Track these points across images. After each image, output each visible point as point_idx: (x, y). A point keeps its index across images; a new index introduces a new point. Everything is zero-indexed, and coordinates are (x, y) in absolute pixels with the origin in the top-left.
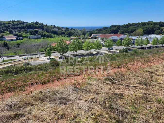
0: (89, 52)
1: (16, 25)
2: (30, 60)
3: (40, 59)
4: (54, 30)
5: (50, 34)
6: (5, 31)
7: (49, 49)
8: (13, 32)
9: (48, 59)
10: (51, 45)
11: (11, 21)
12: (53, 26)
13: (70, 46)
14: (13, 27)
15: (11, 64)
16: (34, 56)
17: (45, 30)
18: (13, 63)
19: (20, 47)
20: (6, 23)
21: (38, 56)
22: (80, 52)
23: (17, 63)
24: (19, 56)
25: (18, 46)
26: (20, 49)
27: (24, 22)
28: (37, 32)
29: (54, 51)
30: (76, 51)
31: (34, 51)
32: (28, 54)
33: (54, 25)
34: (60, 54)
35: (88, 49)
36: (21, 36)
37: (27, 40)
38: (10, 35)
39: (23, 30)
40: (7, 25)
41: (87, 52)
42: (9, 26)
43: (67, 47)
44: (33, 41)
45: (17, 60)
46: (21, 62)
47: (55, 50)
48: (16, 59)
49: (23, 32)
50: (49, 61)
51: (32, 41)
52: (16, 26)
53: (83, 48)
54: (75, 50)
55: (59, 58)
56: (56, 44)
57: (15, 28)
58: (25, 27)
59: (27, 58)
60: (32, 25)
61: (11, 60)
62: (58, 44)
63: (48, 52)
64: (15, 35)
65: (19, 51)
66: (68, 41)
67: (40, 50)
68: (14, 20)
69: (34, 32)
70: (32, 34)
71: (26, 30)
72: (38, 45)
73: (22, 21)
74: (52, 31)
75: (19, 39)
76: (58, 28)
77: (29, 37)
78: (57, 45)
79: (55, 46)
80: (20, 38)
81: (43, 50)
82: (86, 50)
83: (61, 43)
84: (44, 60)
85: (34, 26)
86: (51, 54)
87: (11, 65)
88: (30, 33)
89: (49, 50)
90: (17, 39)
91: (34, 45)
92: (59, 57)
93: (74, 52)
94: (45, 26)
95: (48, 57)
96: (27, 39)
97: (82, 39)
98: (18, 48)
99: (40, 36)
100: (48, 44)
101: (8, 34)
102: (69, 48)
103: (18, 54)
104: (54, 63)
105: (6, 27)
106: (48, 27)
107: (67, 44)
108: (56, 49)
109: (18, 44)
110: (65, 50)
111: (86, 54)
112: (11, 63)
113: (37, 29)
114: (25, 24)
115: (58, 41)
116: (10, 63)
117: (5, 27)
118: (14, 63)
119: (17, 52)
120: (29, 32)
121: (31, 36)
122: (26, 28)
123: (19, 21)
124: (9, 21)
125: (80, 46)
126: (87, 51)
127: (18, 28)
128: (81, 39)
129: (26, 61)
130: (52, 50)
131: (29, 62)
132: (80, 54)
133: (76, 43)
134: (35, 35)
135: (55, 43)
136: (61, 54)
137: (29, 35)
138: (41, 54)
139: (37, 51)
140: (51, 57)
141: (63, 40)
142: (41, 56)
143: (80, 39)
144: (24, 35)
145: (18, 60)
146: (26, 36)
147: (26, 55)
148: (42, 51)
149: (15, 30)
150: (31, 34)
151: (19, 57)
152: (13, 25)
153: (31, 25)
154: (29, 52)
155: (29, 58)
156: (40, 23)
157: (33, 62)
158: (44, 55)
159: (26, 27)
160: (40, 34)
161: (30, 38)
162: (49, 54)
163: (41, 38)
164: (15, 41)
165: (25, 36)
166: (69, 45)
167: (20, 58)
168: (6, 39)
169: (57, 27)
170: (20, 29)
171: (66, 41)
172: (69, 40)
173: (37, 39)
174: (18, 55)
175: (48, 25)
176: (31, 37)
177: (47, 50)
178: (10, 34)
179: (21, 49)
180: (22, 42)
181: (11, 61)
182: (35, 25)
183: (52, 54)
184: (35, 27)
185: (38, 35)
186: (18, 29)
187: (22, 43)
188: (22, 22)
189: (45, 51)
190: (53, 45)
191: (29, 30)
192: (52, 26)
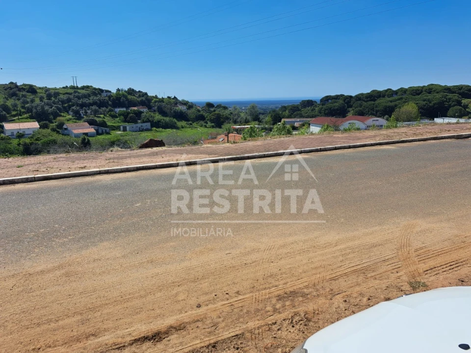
1: (85, 96)
4: (177, 108)
5: (172, 119)
6: (62, 114)
8: (82, 115)
11: (67, 87)
12: (173, 99)
14: (80, 102)
17: (155, 111)
20: (61, 93)
27: (101, 91)
28: (138, 114)
33: (175, 97)
36: (103, 124)
37: (119, 136)
38: (75, 122)
39: (104, 109)
40: (64, 97)
42: (69, 100)
49: (105, 116)
52: (86, 100)
57: (82, 106)
58: (108, 103)
60: (123, 95)
64: (92, 123)
68: (75, 85)
69: (131, 115)
70: (128, 119)
71: (110, 111)
74: (175, 112)
75: (100, 131)
76: (185, 103)
77: (122, 127)
80: (104, 131)
85: (127, 99)
88: (122, 117)
94: (155, 99)
96: (120, 132)
99: (148, 125)
101: (70, 119)
105: (63, 102)
106: (162, 100)
113: (136, 108)
114: (104, 94)
117: (60, 102)
120: (120, 115)
121: (128, 126)
122: (109, 105)
123: (88, 87)
124: (64, 88)
127: (92, 104)
134: (136, 122)
137: (120, 121)
144: (110, 122)
146: (114, 125)
149: (85, 110)
150: (125, 121)
152: (79, 98)
153: (120, 98)
156: (139, 91)
159: (110, 103)
160: (148, 121)
161: (125, 129)
163: (151, 130)
164: (93, 137)
165: (112, 124)
168: (72, 132)
169: (183, 100)
170: (97, 108)
173: (141, 131)
175: (160, 97)
176: (128, 128)
178: (74, 120)
182: (129, 97)
184: (131, 101)
185: (144, 122)
186: (94, 107)
188: (95, 89)
191: (118, 110)
192: (169, 97)
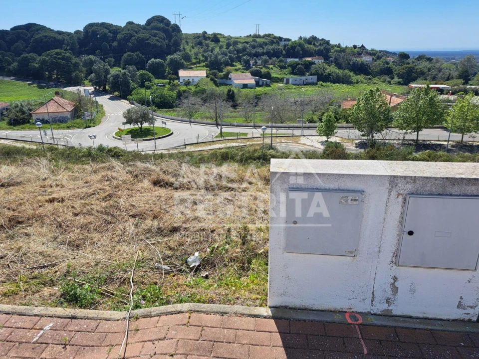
0: (467, 138)
1: (261, 46)
2: (278, 140)
3: (303, 140)
4: (358, 59)
5: (346, 71)
6: (234, 63)
7: (330, 117)
8: (251, 65)
9: (322, 143)
10: (340, 106)
11: (250, 35)
12: (359, 48)
13: (398, 112)
14: (254, 51)
15: (236, 142)
16: (289, 131)
17: (332, 62)
18: (238, 142)
19: (260, 104)
20: (240, 42)
21: (297, 132)
22: (429, 135)
23: (248, 143)
24: (255, 127)
25: (257, 103)
26: (259, 111)
27: (280, 39)
28: (308, 66)
29: (345, 124)
30: (418, 129)
31: (291, 120)
32: (274, 125)
33: (363, 46)
34: (359, 133)
35: (462, 130)
36: (268, 76)
37: (280, 89)
38: (243, 72)
39: (275, 59)
40: (240, 46)
41: (457, 137)
42: (244, 49)
43: (388, 113)
44: (295, 91)
45: (248, 136)
46: (257, 141)
47: (347, 122)
48: (246, 134)
49: (274, 67)
50: (322, 147)
51: (292, 90)
52: (260, 50)
53: (445, 125)
54: (414, 125)
55: (354, 145)
56: (355, 103)
57: (257, 55)
58: (282, 51)
59: (272, 134)
60: (300, 45)
61: (237, 134)
62: (362, 103)
63: (326, 125)
64: (254, 74)
65: (258, 114)
66: (397, 96)
67: (306, 117)
68: (257, 34)
69: (300, 66)
70: (296, 70)
71: (281, 61)
72: (304, 104)
73: (277, 35)
74: (354, 64)
75: (261, 83)
76: (372, 53)
77: (285, 80)
78: (358, 104)
79: (350, 109)
80: (265, 83)
81: (316, 118)
82: (456, 132)
83: (371, 101)
84: (312, 146)
85: (303, 49)
86: (333, 131)
87: (234, 144)
88: (290, 69)
89: (329, 120)
90: (258, 85)
91: (294, 102)
92: (357, 141)
93: (409, 131)
94: (336, 48)
95: (324, 138)
96: (282, 85)
97: (453, 94)
98: (255, 107)
99: (314, 78)
100: (332, 102)
101: (239, 69)
102: (391, 118)
103: (254, 123)
104: (334, 154)
105: (238, 51)
106: (343, 50)
107: (392, 105)
108: (350, 116)
109: (258, 97)
110: (379, 124)
111: (453, 146)
112: (235, 141)
113: (309, 59)
114: (283, 43)
115: (362, 95)
116: (233, 141)
117: (235, 52)
118: (241, 143)
119: (251, 116)
120: (289, 66)
121: (292, 78)
122: (283, 55)
123: (269, 35)
124: (247, 36)
125: (436, 114)
126: (460, 135)
127: (263, 54)
128: (447, 94)
129: (268, 141)
130: (340, 121)
131: (273, 144)
132: (428, 142)
133: (421, 102)
134: (303, 74)
135: (353, 99)
136: (363, 135)
137: (286, 73)
138: (309, 128)
139: (299, 118)
140: (333, 139)
141: (378, 90)
142: (306, 132)
143: (445, 92)
144: (275, 73)
145: (252, 136)
146: (279, 76)
147: (270, 127)
148: (311, 121)
149: (255, 60)
150: (293, 73)
151: (254, 130)
152: (254, 47)
153: (295, 47)
154: (278, 119)
155: (276, 134)
156: (323, 39)
157: (283, 145)
158: (314, 132)
159: (284, 52)
160: (316, 73)
161: (287, 83)
162: (329, 130)
163: (316, 84)
164: (253, 88)
165: (277, 76)
166: (398, 109)
167: (257, 132)
168: (233, 82)
169: (372, 50)
170: (267, 58)
171: (388, 97)
172: (403, 94)
173: (305, 85)
174: (252, 124)
175: (343, 46)
176: (290, 81)
177: (324, 119)
178: (243, 70)
179: (263, 110)
180: (268, 92)
181: (236, 137)
182: (306, 46)
183: (335, 131)
184: (307, 51)
185: (311, 75)
186: (265, 57)
187: (266, 94)
188: (275, 37)
189: (320, 120)
190: (347, 105)
191: (289, 60)
192: (355, 47)
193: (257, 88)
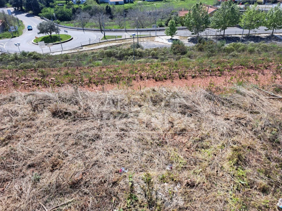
0: (252, 32)
2: (142, 40)
3: (157, 39)
7: (173, 23)
9: (169, 40)
10: (177, 15)
13: (213, 17)
15: (115, 43)
16: (147, 34)
18: (117, 42)
19: (128, 16)
21: (153, 34)
22: (231, 31)
23: (123, 43)
24: (126, 31)
25: (126, 15)
26: (128, 20)
29: (181, 27)
30: (224, 28)
31: (148, 25)
32: (138, 29)
34: (191, 33)
35: (250, 27)
37: (139, 4)
41: (246, 32)
43: (207, 19)
44: (149, 5)
45: (123, 38)
46: (129, 41)
47: (183, 25)
48: (121, 37)
50: (171, 43)
51: (147, 5)
53: (239, 24)
54: (222, 26)
55: (188, 41)
56: (188, 12)
59: (138, 36)
61: (115, 37)
62: (191, 12)
63: (171, 28)
65: (127, 22)
66: (211, 7)
67: (158, 23)
72: (156, 14)
75: (127, 1)
78: (190, 14)
79: (184, 17)
81: (163, 24)
82: (246, 29)
83: (197, 12)
84: (163, 43)
86: (175, 32)
87: (114, 44)
89: (172, 25)
90: (125, 2)
91: (149, 13)
92: (189, 38)
93: (220, 29)
95: (170, 37)
96: (141, 2)
97: (242, 4)
98: (125, 17)
100: (173, 13)
102: (210, 22)
103: (125, 28)
104: (178, 49)
107: (209, 13)
108: (185, 22)
109: (126, 11)
110: (202, 26)
111: (244, 38)
112: (115, 41)
115: (192, 8)
116: (113, 42)
118: (119, 43)
119: (123, 24)
125: (235, 18)
126: (248, 30)
128: (239, 4)
129: (136, 41)
130: (178, 24)
131: (139, 43)
132: (230, 36)
133: (226, 11)
135: (185, 10)
136: (193, 34)
138: (160, 30)
139: (153, 24)
140: (175, 37)
141: (201, 4)
142: (159, 33)
143: (238, 3)
145: (124, 38)
147: (136, 31)
148: (161, 26)
151: (126, 33)
154: (140, 26)
155: (140, 36)
157: (145, 43)
158: (163, 33)
162: (172, 32)
164: (122, 5)
166: (213, 15)
167: (127, 35)
168: (110, 1)
171: (207, 8)
172: (214, 5)
174: (124, 29)
177: (169, 24)
179: (130, 19)
180: (132, 7)
181: (114, 39)
183: (176, 32)
187: (131, 8)
189: (167, 25)
190: (182, 14)
193: (125, 4)
